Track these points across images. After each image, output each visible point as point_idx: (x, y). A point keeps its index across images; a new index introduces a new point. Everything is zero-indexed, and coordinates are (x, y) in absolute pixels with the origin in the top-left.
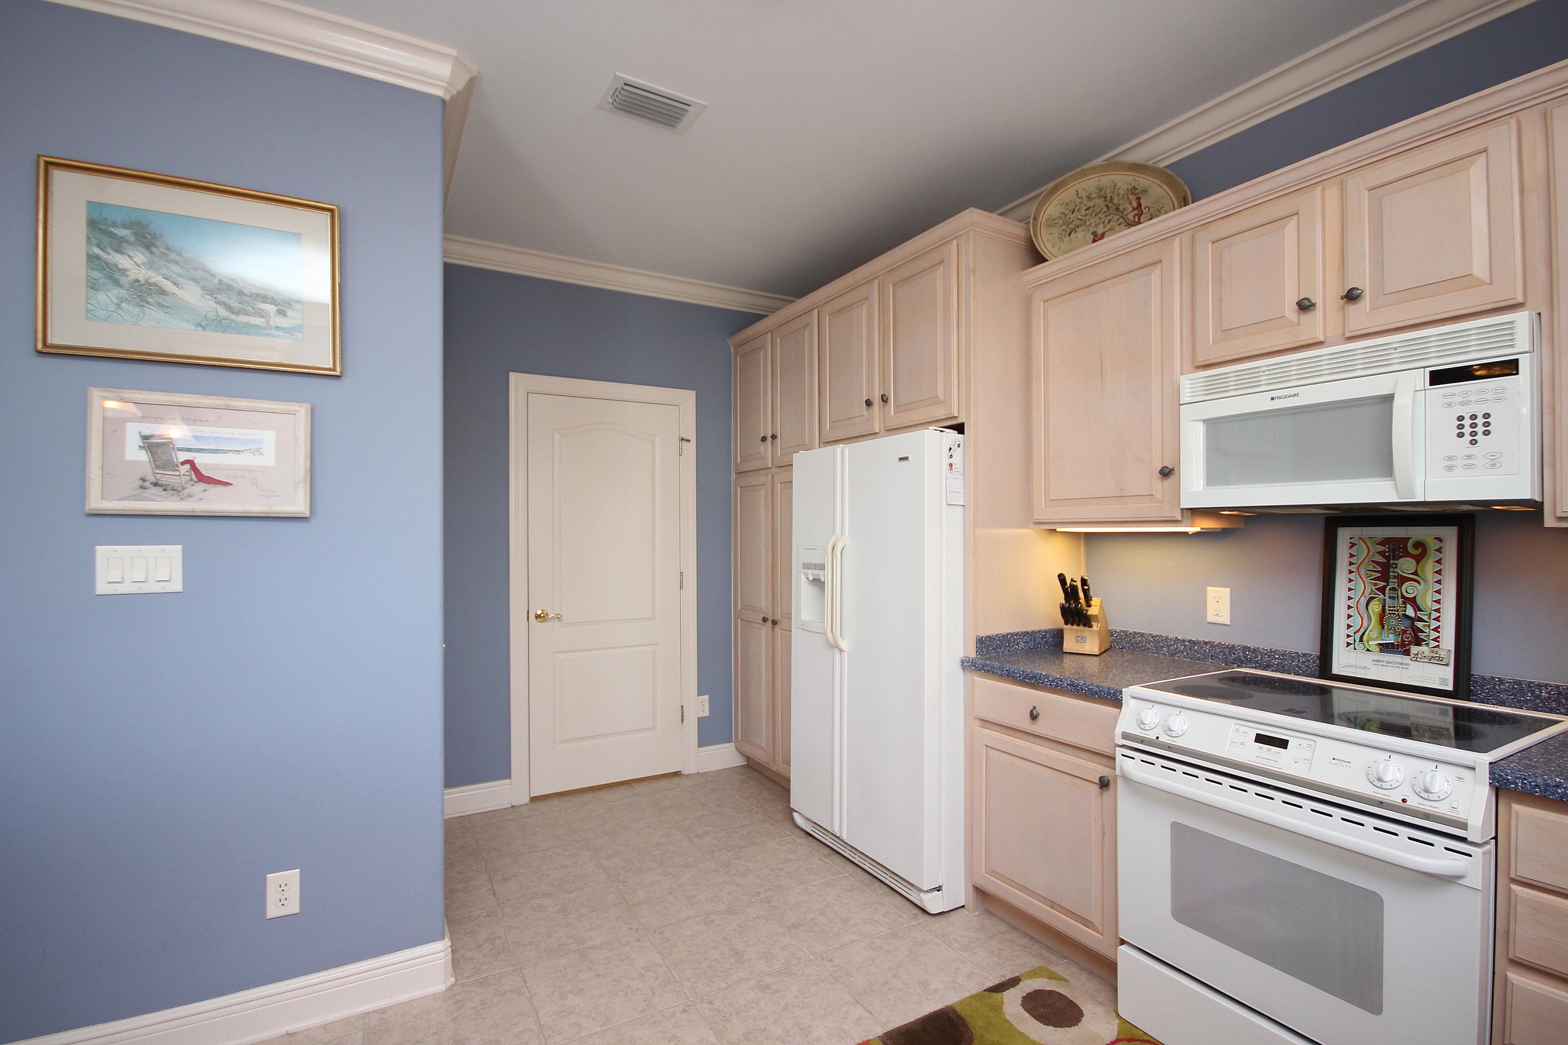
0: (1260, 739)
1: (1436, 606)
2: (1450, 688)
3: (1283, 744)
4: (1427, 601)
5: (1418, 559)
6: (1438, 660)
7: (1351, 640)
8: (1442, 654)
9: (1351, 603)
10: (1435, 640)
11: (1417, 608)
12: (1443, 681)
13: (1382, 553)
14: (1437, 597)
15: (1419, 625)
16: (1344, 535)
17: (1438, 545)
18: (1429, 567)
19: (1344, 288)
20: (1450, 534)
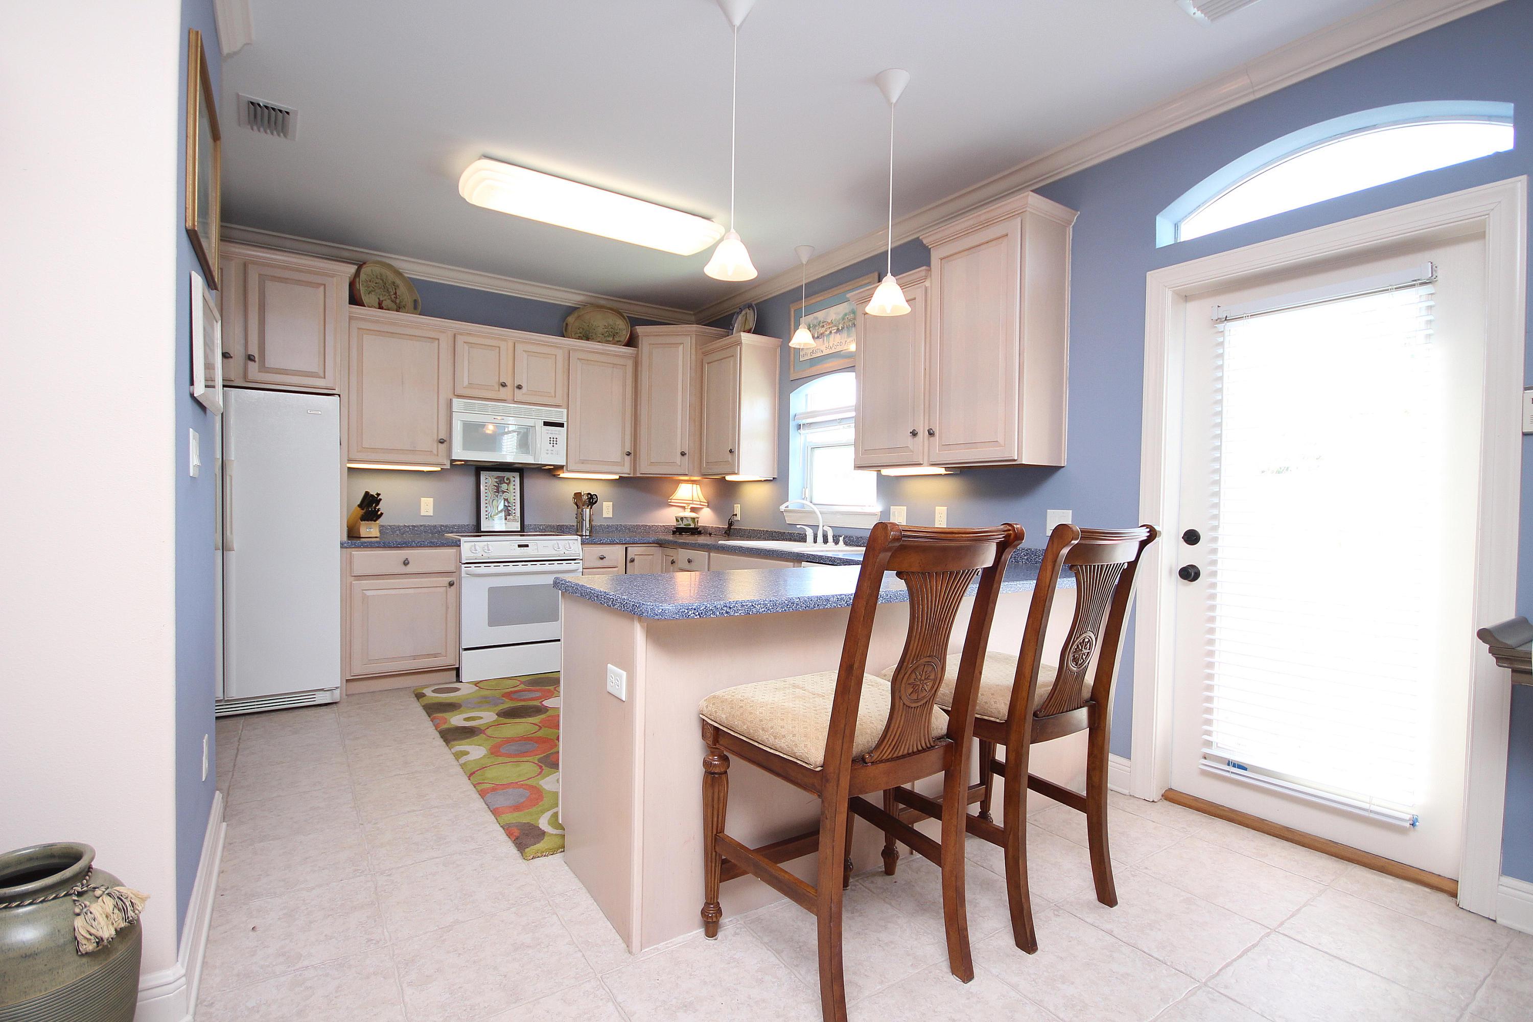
0: (520, 546)
1: (514, 501)
2: (519, 530)
3: (527, 546)
4: (511, 500)
5: (508, 484)
6: (514, 520)
7: (487, 517)
8: (517, 518)
9: (487, 502)
10: (514, 513)
11: (509, 503)
12: (518, 528)
13: (496, 482)
14: (514, 498)
15: (509, 508)
16: (484, 476)
17: (514, 479)
18: (511, 487)
19: (514, 384)
20: (517, 475)
